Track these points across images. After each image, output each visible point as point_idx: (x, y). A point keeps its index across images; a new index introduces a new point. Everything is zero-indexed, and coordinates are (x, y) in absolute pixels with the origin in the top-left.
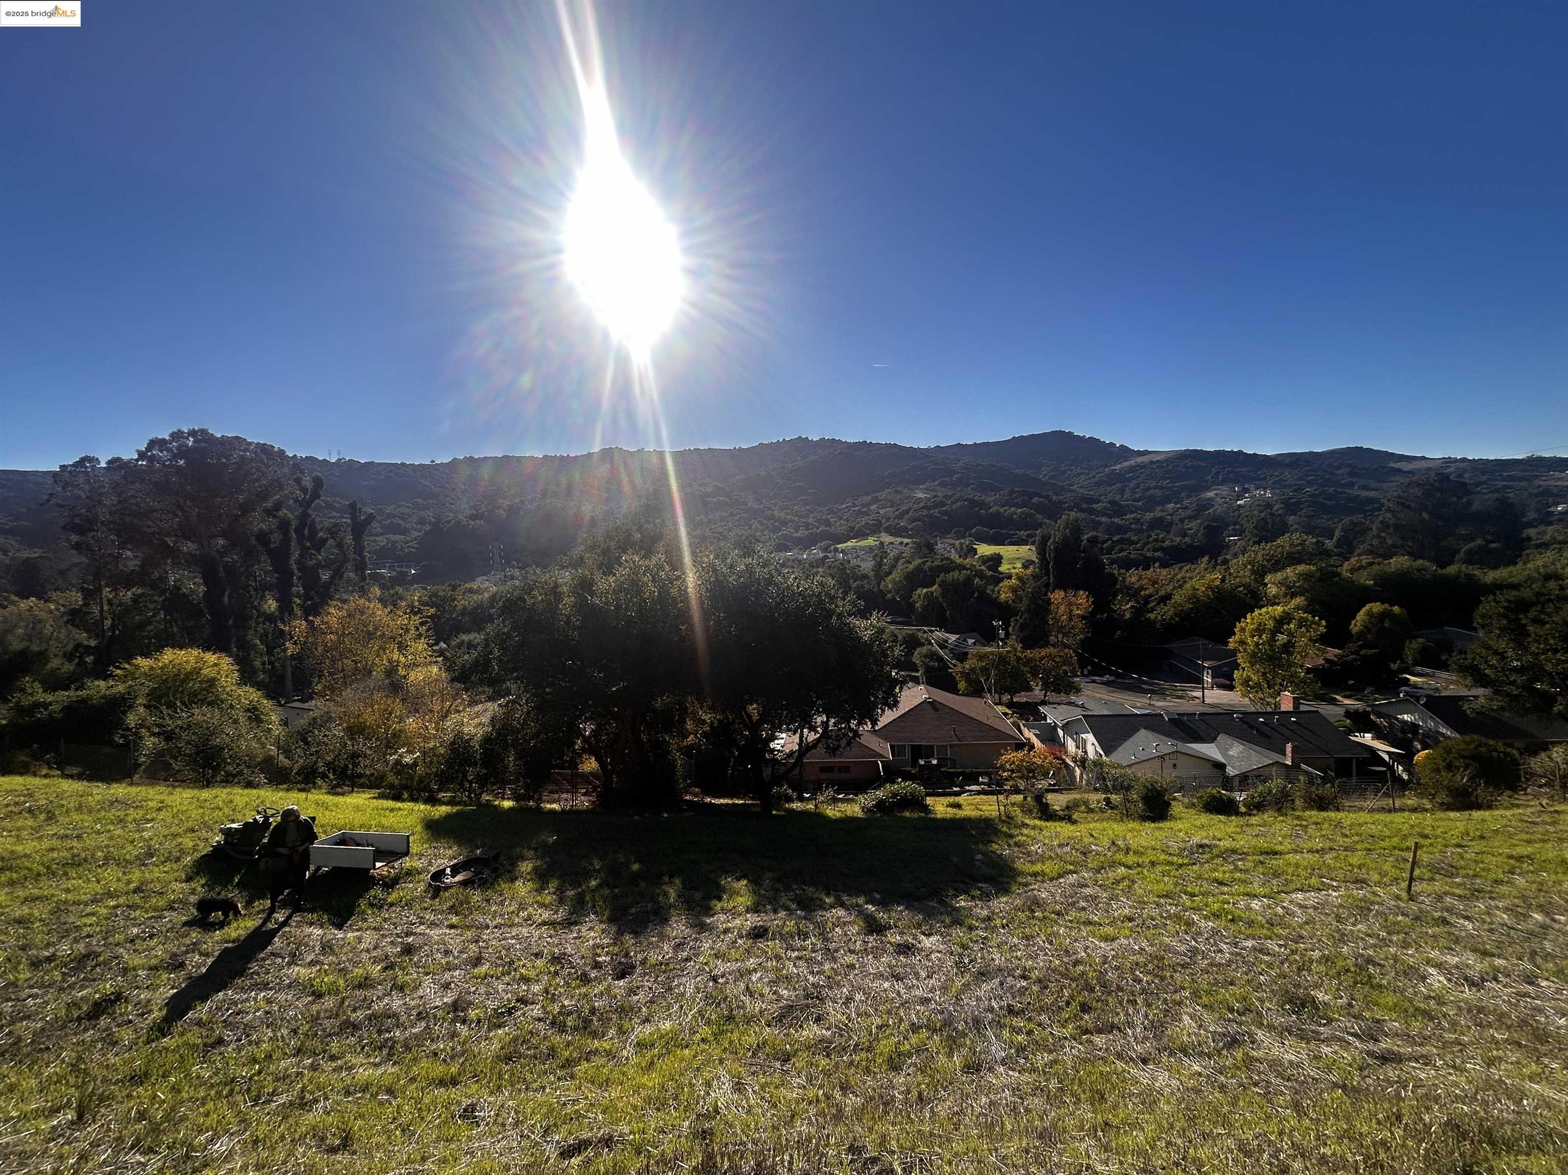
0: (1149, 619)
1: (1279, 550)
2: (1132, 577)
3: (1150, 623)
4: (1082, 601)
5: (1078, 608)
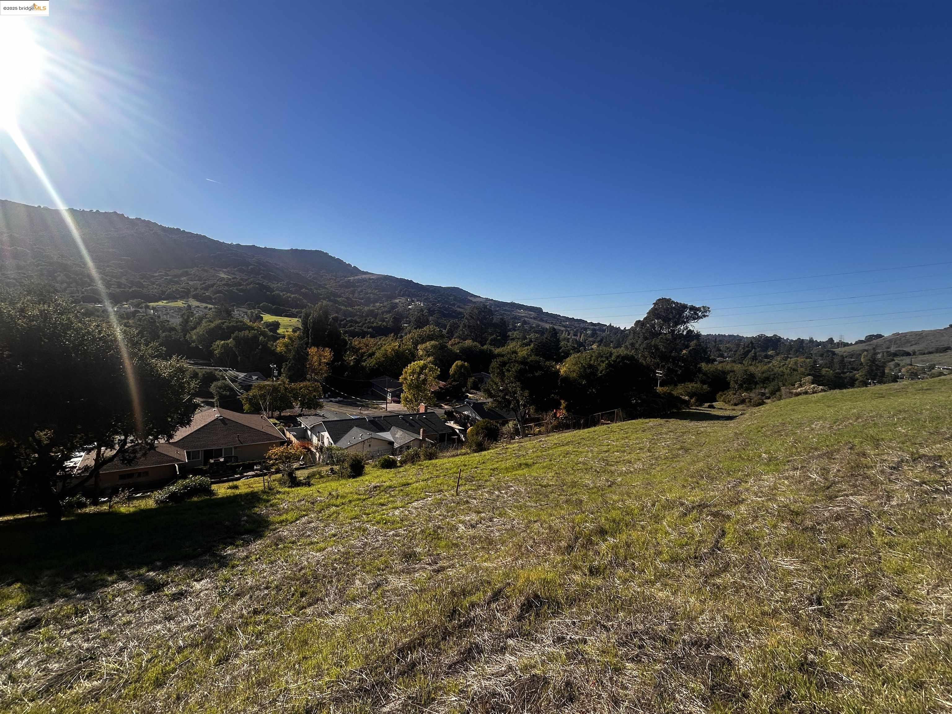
0: (362, 366)
1: (424, 333)
2: (356, 342)
3: (363, 368)
4: (328, 354)
5: (324, 358)
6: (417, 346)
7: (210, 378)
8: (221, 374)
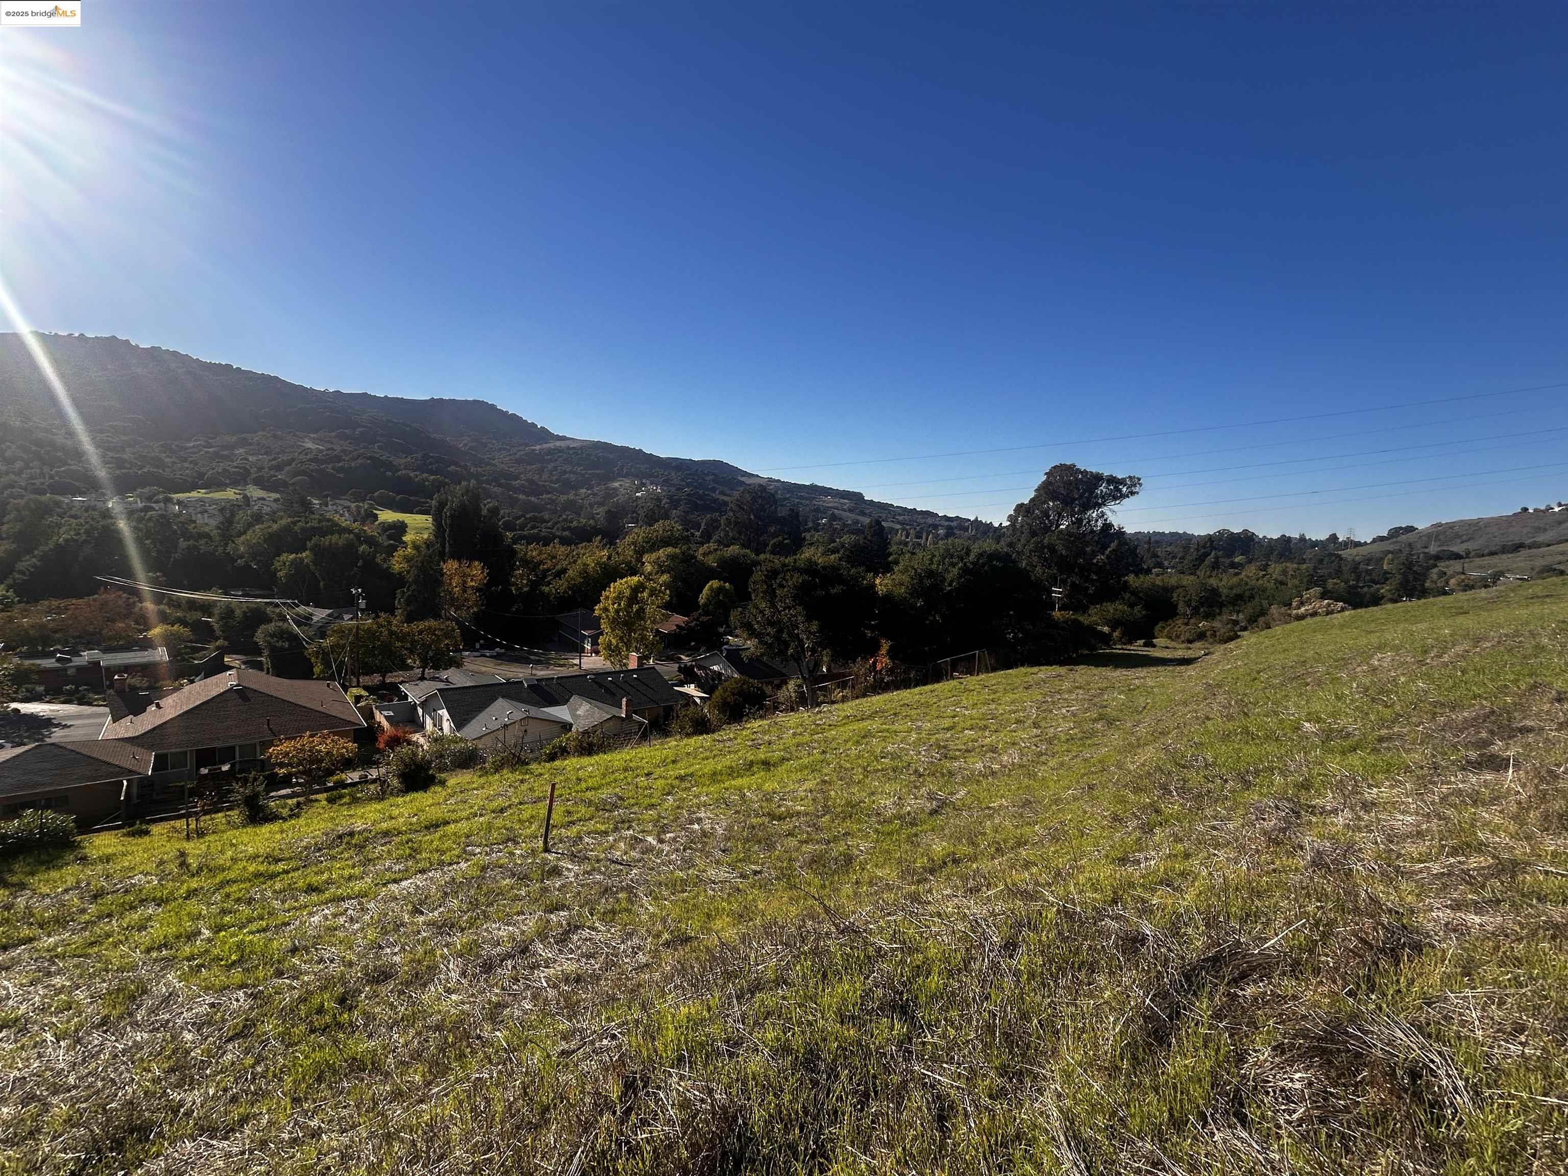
4: (477, 572)
5: (472, 580)
6: (641, 556)
7: (257, 617)
8: (278, 610)
